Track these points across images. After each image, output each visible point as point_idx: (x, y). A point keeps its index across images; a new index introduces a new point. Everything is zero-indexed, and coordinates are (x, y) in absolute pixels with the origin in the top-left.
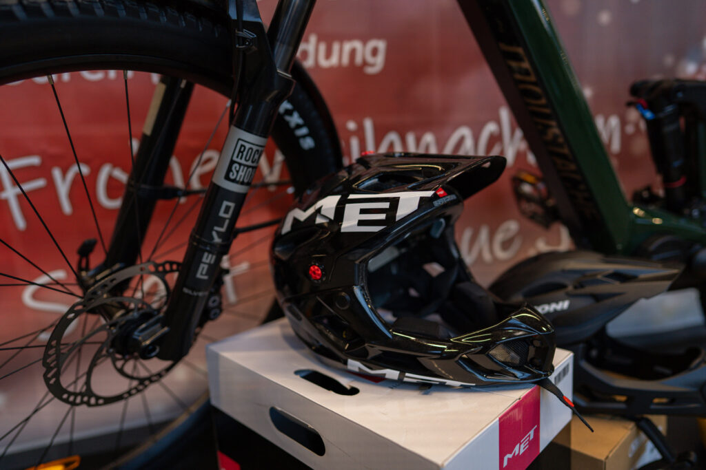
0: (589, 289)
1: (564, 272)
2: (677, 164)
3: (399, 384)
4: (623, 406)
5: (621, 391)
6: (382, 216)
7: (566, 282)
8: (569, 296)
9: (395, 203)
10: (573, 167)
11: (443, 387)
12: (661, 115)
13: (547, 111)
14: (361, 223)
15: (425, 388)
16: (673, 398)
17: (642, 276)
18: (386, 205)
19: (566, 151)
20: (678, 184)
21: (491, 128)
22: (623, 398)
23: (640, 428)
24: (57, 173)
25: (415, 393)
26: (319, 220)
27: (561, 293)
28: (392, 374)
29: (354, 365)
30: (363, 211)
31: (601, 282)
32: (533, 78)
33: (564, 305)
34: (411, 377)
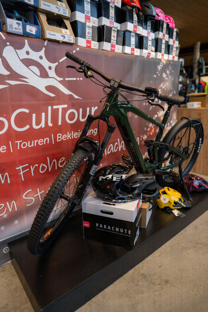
0: (142, 182)
1: (138, 179)
2: (152, 155)
3: (121, 202)
4: (147, 200)
5: (147, 197)
6: (120, 178)
7: (138, 181)
8: (139, 183)
9: (122, 176)
10: (138, 160)
11: (127, 202)
12: (150, 148)
13: (134, 152)
14: (116, 179)
15: (125, 202)
16: (154, 197)
17: (149, 178)
18: (120, 177)
19: (137, 157)
20: (152, 158)
21: (116, 143)
22: (147, 199)
23: (150, 203)
24: (31, 167)
25: (123, 203)
26: (108, 179)
27: (138, 183)
28: (120, 201)
29: (114, 201)
30: (116, 178)
31: (144, 180)
32: (133, 147)
33: (139, 185)
34: (123, 201)
